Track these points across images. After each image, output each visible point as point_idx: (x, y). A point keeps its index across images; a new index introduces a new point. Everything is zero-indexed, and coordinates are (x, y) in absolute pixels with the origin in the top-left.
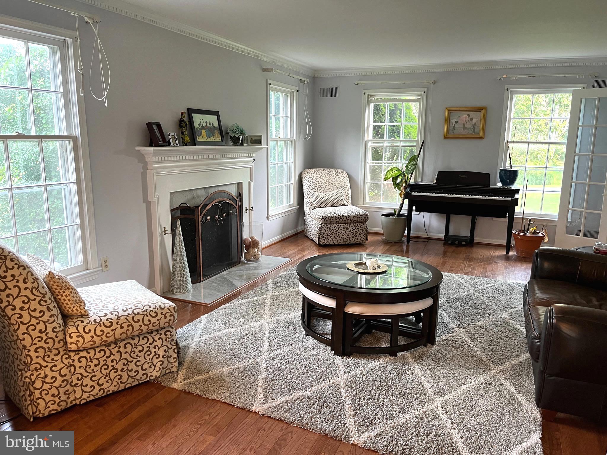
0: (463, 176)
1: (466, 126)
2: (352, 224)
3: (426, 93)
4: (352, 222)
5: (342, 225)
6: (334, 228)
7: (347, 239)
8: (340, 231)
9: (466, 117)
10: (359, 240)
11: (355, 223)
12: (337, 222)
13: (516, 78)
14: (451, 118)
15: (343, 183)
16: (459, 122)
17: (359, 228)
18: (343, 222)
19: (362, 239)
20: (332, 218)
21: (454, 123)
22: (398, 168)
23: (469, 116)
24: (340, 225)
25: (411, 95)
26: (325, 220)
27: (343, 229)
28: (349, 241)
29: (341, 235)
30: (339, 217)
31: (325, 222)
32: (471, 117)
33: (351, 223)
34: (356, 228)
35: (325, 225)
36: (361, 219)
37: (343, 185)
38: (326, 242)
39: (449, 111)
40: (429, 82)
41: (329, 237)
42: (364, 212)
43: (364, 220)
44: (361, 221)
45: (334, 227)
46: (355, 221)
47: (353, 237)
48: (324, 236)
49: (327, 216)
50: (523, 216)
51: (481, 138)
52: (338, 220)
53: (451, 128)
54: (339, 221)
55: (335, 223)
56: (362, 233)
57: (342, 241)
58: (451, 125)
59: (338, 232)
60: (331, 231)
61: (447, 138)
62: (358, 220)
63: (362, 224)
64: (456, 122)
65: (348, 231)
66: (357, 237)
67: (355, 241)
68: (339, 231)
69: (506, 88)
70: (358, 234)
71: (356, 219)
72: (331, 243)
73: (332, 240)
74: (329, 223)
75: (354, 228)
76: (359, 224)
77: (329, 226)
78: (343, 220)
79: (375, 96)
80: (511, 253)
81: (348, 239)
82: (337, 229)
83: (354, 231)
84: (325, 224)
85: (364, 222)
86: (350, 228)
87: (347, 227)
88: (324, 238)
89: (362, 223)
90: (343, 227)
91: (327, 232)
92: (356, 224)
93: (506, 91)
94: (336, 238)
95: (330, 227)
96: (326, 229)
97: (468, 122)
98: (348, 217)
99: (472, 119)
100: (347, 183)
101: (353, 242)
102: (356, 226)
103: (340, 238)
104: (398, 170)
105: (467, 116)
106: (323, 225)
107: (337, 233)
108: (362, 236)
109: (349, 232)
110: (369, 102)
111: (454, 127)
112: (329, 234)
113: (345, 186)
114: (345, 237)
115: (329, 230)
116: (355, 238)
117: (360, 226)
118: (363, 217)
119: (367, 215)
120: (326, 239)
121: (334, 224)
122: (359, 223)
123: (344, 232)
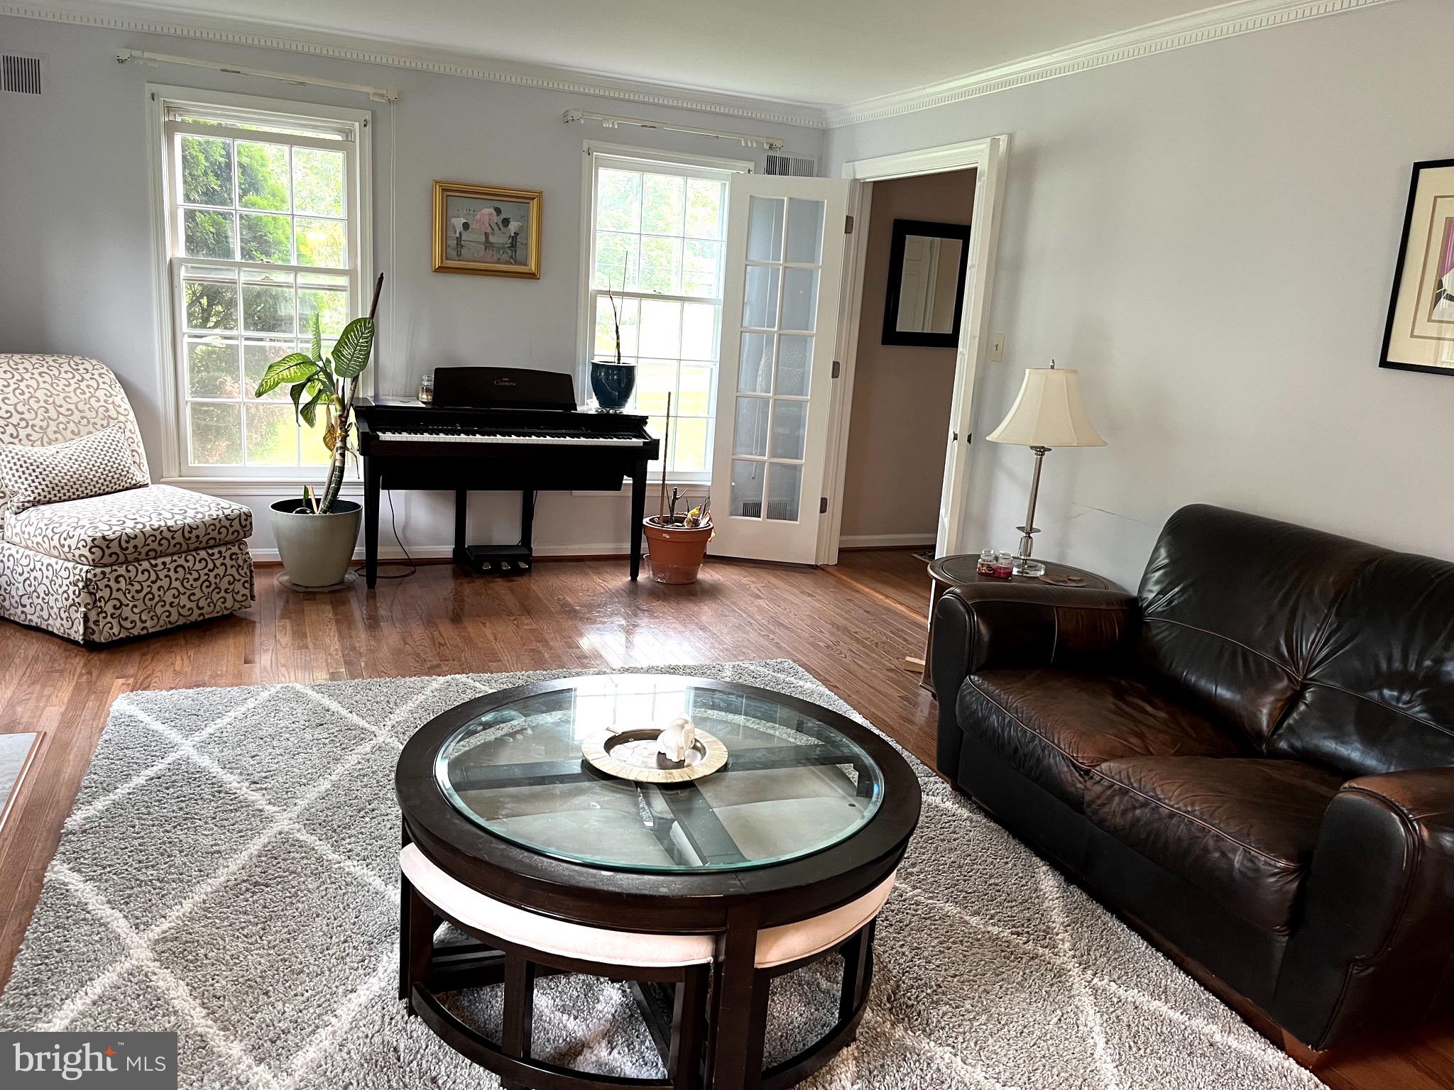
0: (505, 382)
1: (492, 239)
2: (203, 554)
3: (369, 126)
4: (204, 544)
5: (168, 560)
6: (140, 577)
7: (189, 605)
8: (165, 583)
9: (490, 215)
10: (228, 605)
11: (212, 547)
12: (152, 554)
13: (613, 125)
14: (450, 213)
15: (111, 407)
16: (473, 226)
17: (228, 561)
18: (171, 550)
19: (239, 598)
20: (132, 543)
21: (459, 228)
22: (305, 357)
23: (498, 211)
24: (160, 561)
25: (315, 127)
26: (108, 552)
27: (172, 573)
28: (196, 612)
29: (168, 598)
30: (157, 533)
31: (106, 560)
32: (503, 216)
33: (197, 549)
34: (218, 563)
35: (108, 570)
36: (231, 530)
37: (113, 413)
38: (116, 630)
39: (444, 190)
40: (382, 96)
41: (126, 611)
42: (235, 506)
43: (242, 533)
44: (230, 537)
45: (140, 573)
46: (212, 542)
47: (209, 596)
48: (109, 609)
49: (112, 536)
50: (664, 480)
51: (532, 276)
52: (155, 546)
53: (453, 243)
54: (159, 549)
55: (143, 556)
56: (238, 577)
57: (174, 617)
58: (451, 234)
59: (155, 587)
60: (133, 589)
61: (441, 270)
62: (222, 536)
63: (235, 549)
64: (466, 226)
65: (191, 578)
66: (223, 594)
67: (218, 608)
68: (159, 583)
69: (585, 148)
70: (224, 585)
71: (215, 534)
72: (135, 632)
73: (139, 620)
74: (122, 559)
75: (211, 566)
76: (223, 549)
77: (122, 570)
78: (173, 542)
79: (188, 111)
80: (642, 577)
81: (193, 605)
82: (153, 577)
83: (212, 575)
84: (105, 566)
85: (240, 542)
86: (198, 566)
87: (186, 565)
88: (109, 619)
89: (232, 543)
90: (172, 566)
91: (120, 595)
92: (216, 551)
93: (585, 155)
94: (151, 609)
95: (127, 575)
96: (112, 583)
97: (496, 228)
98: (187, 528)
99: (506, 222)
100: (124, 406)
101: (209, 612)
102: (217, 556)
103: (167, 607)
104: (306, 362)
105: (492, 210)
106: (98, 570)
107: (155, 590)
108: (238, 586)
109: (196, 580)
110: (171, 128)
111: (459, 239)
112: (125, 602)
113: (122, 418)
114: (184, 600)
115: (123, 585)
116: (215, 597)
117: (227, 554)
118: (236, 523)
119: (248, 516)
120: (115, 622)
121: (137, 560)
122: (226, 544)
123: (176, 584)
